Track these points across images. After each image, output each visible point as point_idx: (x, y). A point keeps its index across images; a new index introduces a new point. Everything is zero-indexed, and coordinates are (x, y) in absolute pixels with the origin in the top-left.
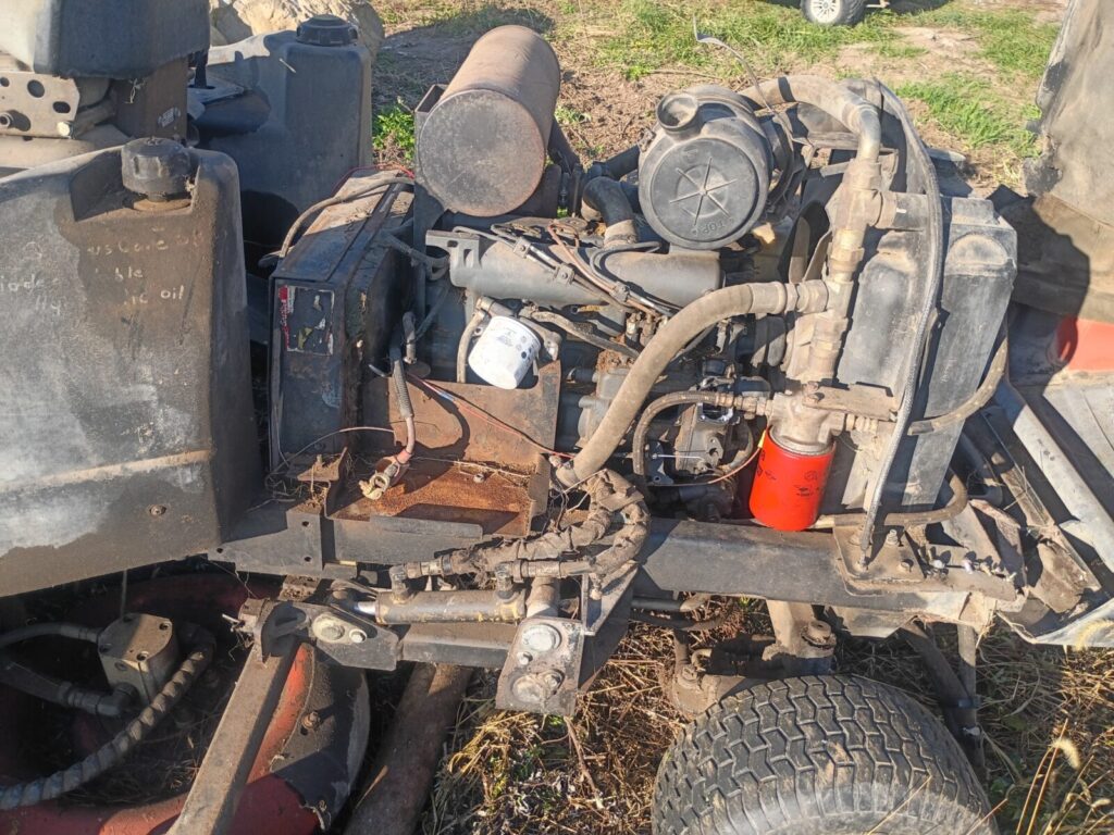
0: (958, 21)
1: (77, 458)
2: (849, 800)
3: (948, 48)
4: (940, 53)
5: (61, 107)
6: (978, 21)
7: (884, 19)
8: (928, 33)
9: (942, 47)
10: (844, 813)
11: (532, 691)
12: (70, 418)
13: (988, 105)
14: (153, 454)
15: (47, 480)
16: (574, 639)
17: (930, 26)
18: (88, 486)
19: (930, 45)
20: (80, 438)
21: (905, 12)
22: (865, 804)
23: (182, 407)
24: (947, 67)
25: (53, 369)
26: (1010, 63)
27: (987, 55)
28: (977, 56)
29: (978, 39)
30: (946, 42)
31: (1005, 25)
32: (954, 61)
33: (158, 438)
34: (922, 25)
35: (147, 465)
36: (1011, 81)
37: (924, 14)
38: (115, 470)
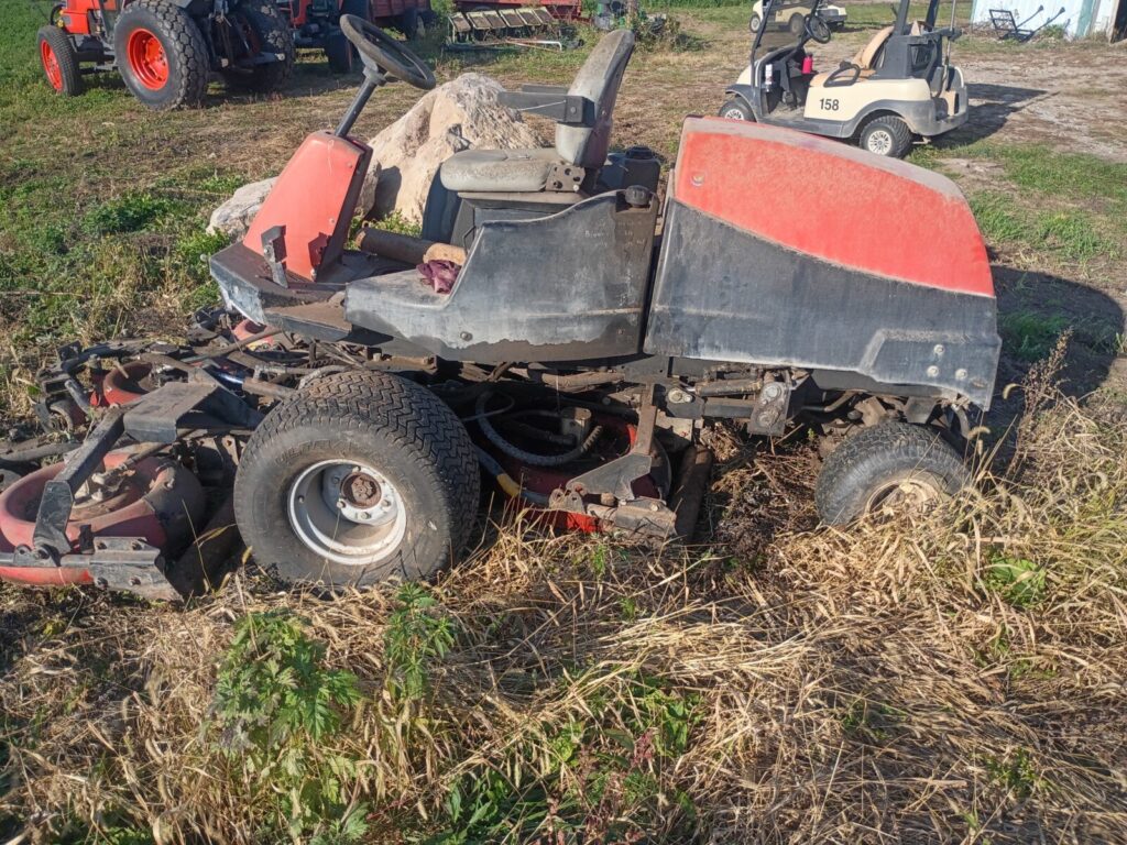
0: (988, 153)
1: (600, 306)
2: (907, 453)
3: (980, 173)
4: (973, 176)
5: (576, 179)
6: (1004, 153)
7: (927, 153)
8: (964, 163)
9: (975, 172)
10: (905, 458)
11: (766, 419)
12: (602, 288)
13: (1010, 214)
14: (623, 307)
15: (589, 313)
16: (786, 392)
17: (964, 157)
18: (602, 316)
19: (964, 171)
20: (603, 296)
21: (945, 146)
22: (914, 454)
23: (636, 287)
24: (978, 187)
25: (601, 267)
26: (1029, 183)
27: (1010, 178)
28: (1003, 178)
29: (1004, 167)
30: (977, 168)
31: (1026, 156)
32: (983, 182)
33: (627, 300)
34: (959, 156)
35: (621, 311)
36: (1030, 196)
37: (960, 149)
38: (611, 312)
